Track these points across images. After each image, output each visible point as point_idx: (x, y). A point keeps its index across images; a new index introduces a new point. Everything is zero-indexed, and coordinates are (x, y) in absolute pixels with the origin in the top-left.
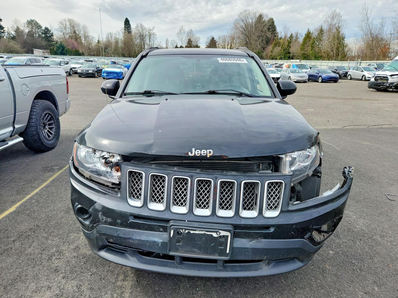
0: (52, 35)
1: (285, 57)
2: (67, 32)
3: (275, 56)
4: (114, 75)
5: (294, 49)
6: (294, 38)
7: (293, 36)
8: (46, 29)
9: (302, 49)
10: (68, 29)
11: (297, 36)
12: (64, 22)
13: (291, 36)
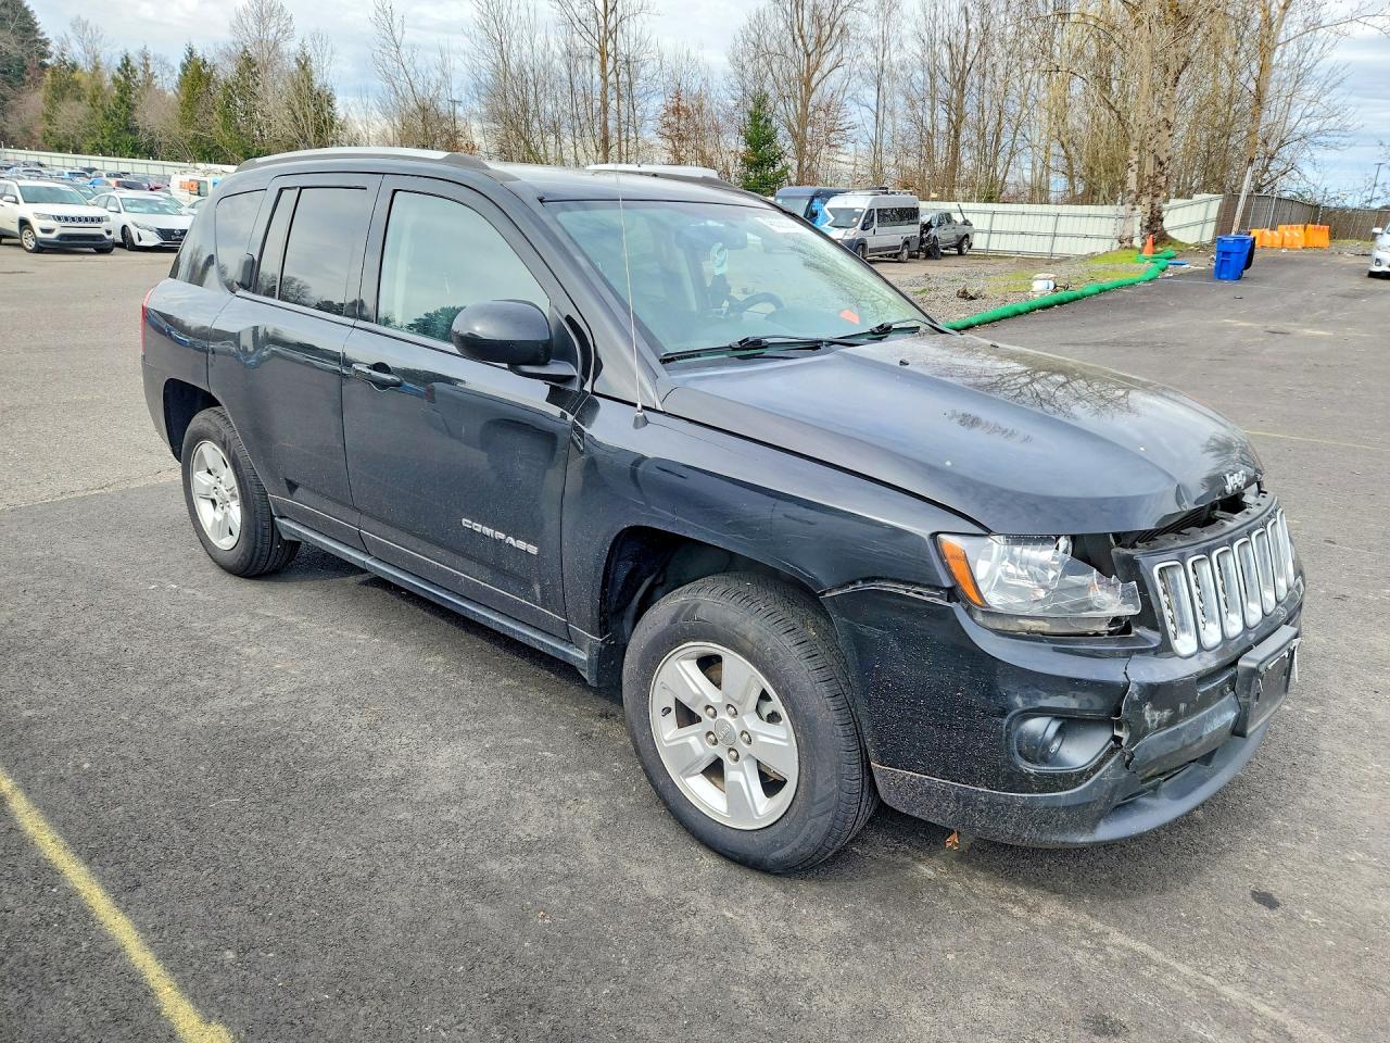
1: (116, 145)
3: (67, 138)
5: (153, 117)
6: (140, 76)
7: (134, 63)
9: (188, 120)
11: (147, 65)
13: (126, 63)
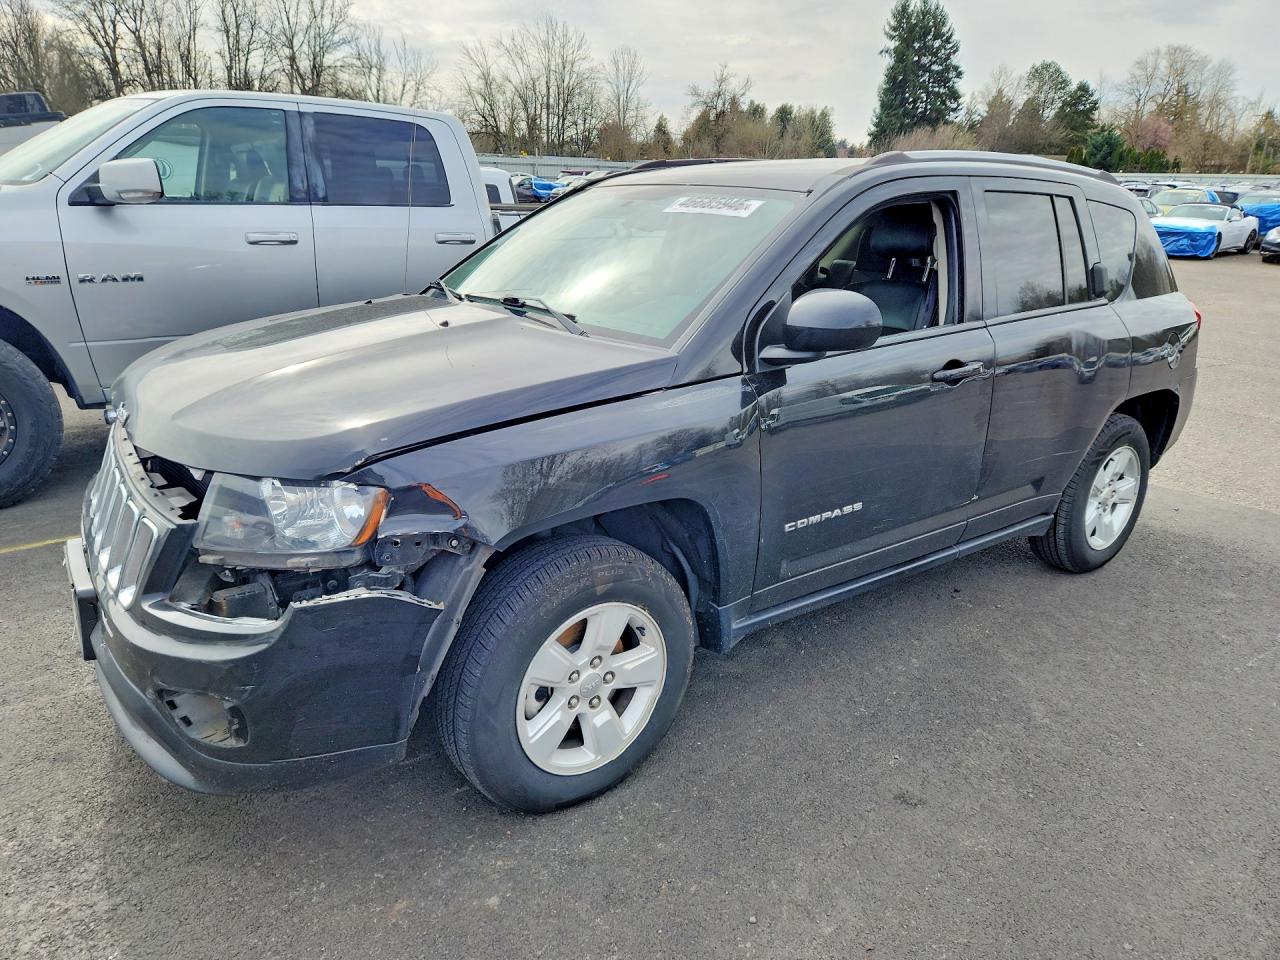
0: (1094, 106)
2: (1150, 94)
4: (1178, 240)
8: (1083, 88)
10: (1159, 83)
12: (1151, 62)
